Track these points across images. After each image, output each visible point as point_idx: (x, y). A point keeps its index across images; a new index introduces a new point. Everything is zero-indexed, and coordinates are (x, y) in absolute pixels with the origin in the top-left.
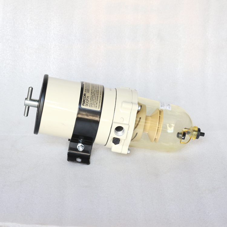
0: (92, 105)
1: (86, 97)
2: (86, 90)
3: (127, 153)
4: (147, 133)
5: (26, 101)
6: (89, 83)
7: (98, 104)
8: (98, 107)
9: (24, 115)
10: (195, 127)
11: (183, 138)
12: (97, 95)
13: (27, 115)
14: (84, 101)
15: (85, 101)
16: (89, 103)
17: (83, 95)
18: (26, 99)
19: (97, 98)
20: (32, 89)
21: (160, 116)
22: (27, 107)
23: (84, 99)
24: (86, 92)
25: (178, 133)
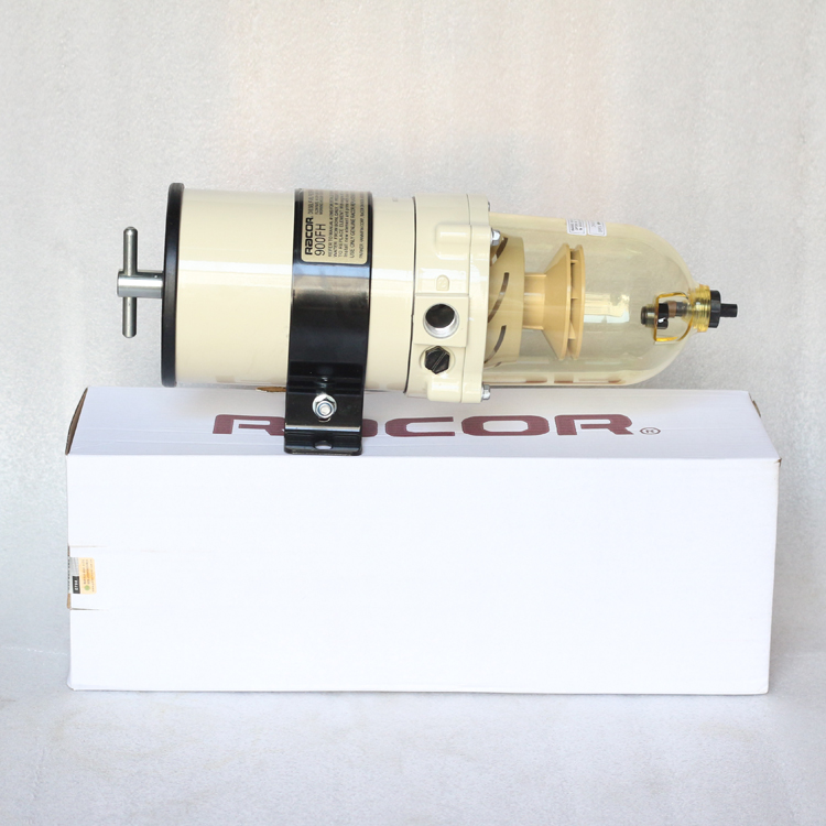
0: (338, 250)
1: (315, 227)
2: (311, 206)
3: (483, 399)
4: (541, 328)
5: (120, 280)
6: (322, 192)
7: (357, 243)
8: (357, 252)
9: (124, 333)
10: (701, 289)
11: (661, 321)
12: (349, 218)
13: (134, 333)
14: (309, 240)
15: (313, 239)
16: (326, 243)
17: (304, 224)
18: (121, 274)
19: (350, 226)
20: (135, 232)
21: (572, 264)
22: (129, 300)
23: (309, 234)
24: (310, 211)
25: (645, 310)
